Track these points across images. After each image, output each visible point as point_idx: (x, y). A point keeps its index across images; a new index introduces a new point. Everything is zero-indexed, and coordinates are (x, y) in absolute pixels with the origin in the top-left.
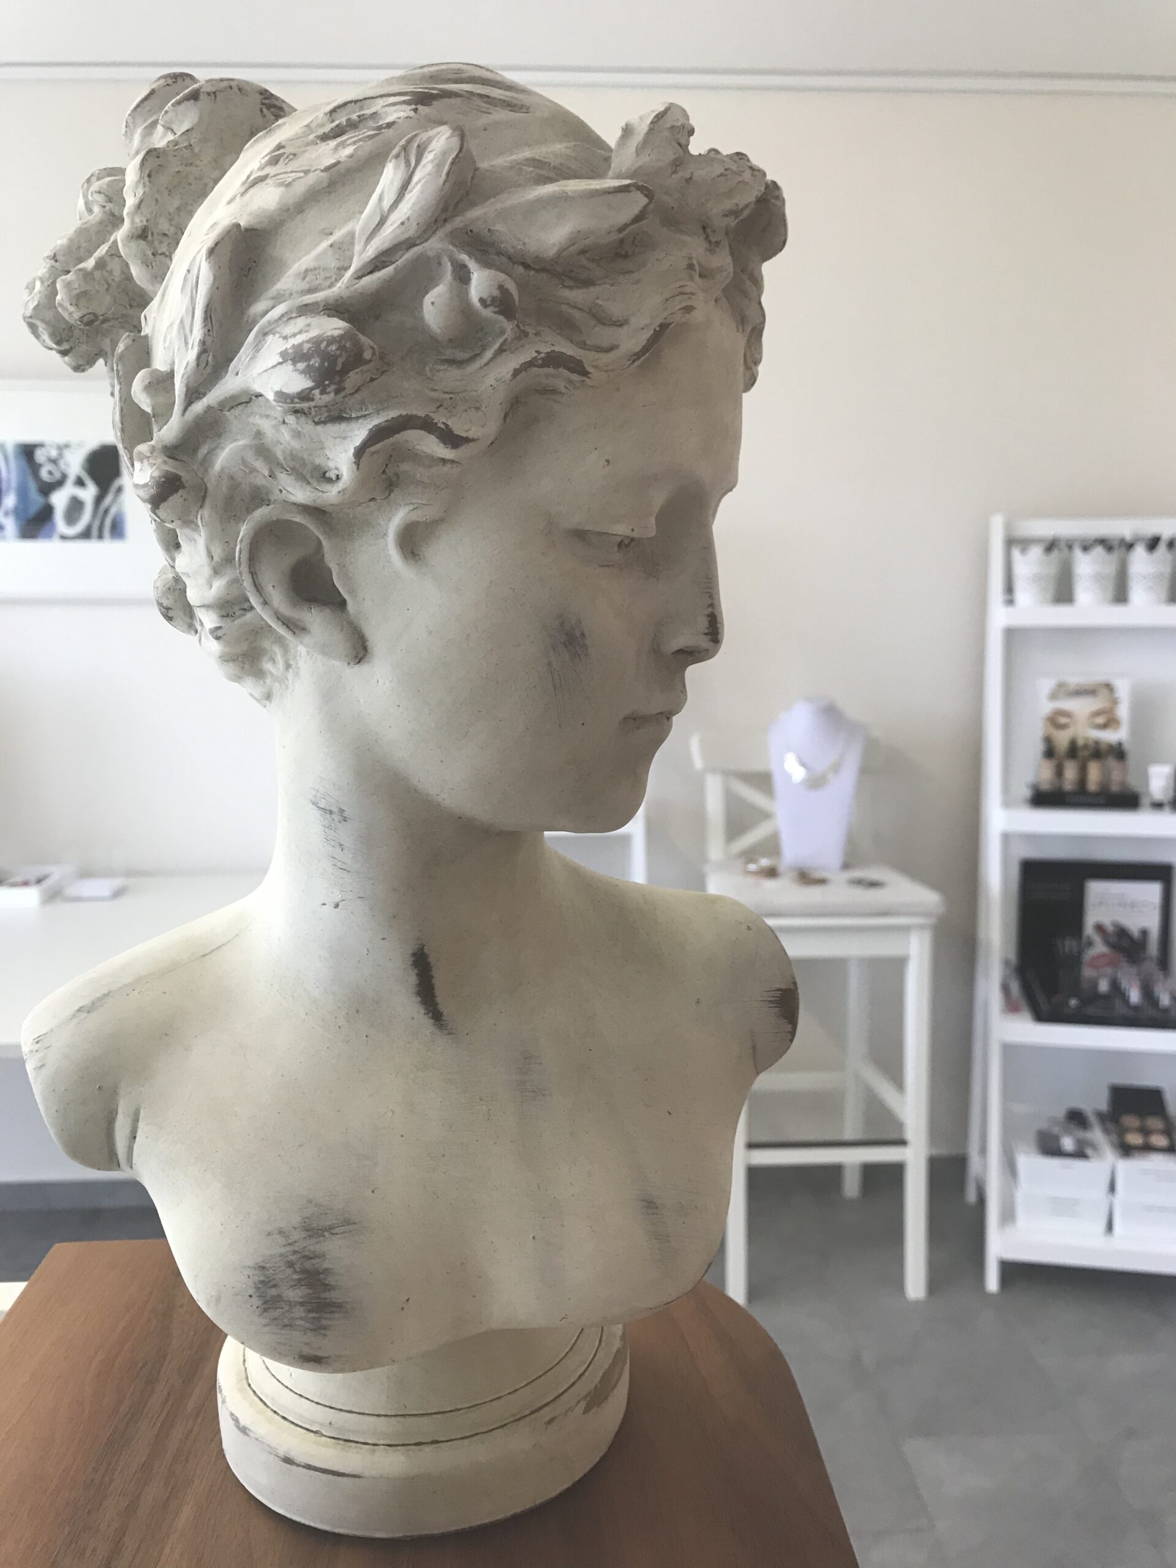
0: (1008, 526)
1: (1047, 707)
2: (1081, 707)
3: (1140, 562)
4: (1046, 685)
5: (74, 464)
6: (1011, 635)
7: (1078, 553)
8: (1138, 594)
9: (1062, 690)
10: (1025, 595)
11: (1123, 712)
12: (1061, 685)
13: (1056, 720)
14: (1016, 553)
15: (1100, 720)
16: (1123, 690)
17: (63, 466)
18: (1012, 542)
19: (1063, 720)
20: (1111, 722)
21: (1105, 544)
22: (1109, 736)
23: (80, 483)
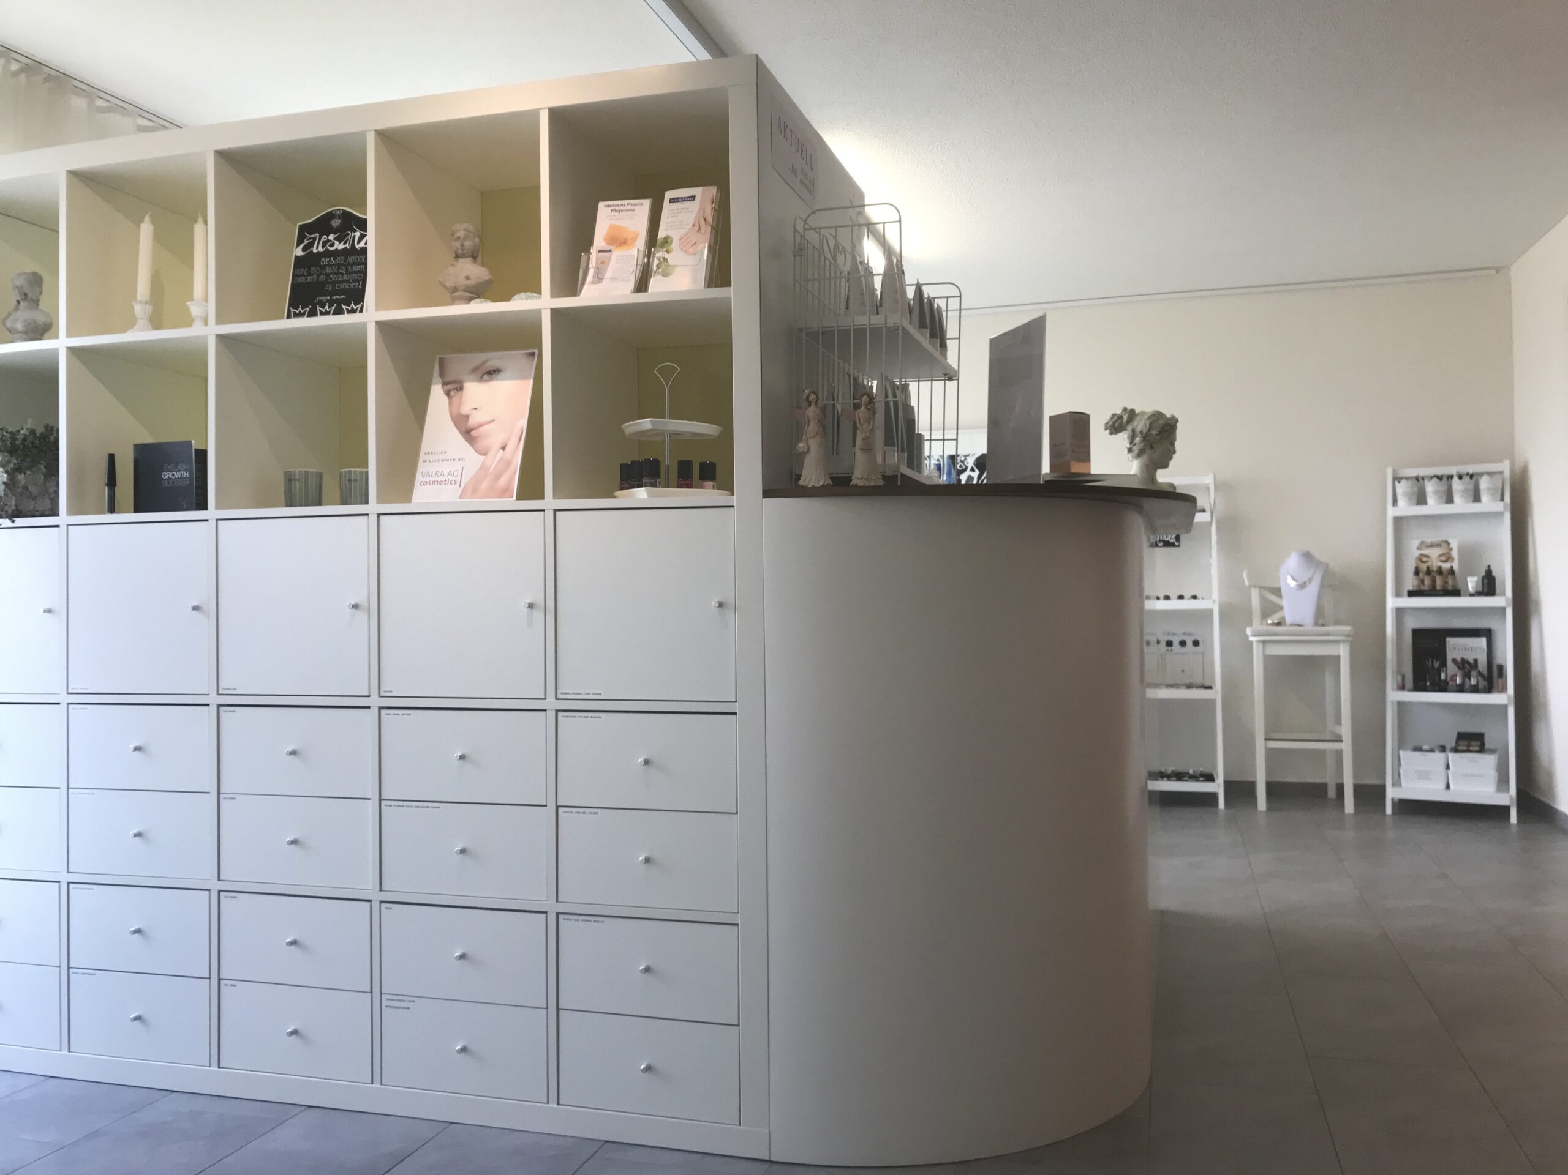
0: (1394, 472)
1: (1417, 553)
2: (1434, 553)
3: (1457, 484)
4: (1416, 543)
5: (970, 462)
6: (1398, 521)
7: (1426, 481)
8: (1457, 499)
9: (1423, 545)
10: (1402, 502)
11: (1455, 554)
12: (1423, 542)
13: (1421, 559)
14: (1396, 482)
15: (1444, 558)
16: (1454, 544)
17: (966, 464)
18: (1397, 479)
19: (1425, 559)
20: (1449, 558)
21: (1440, 478)
22: (1446, 566)
23: (972, 470)
